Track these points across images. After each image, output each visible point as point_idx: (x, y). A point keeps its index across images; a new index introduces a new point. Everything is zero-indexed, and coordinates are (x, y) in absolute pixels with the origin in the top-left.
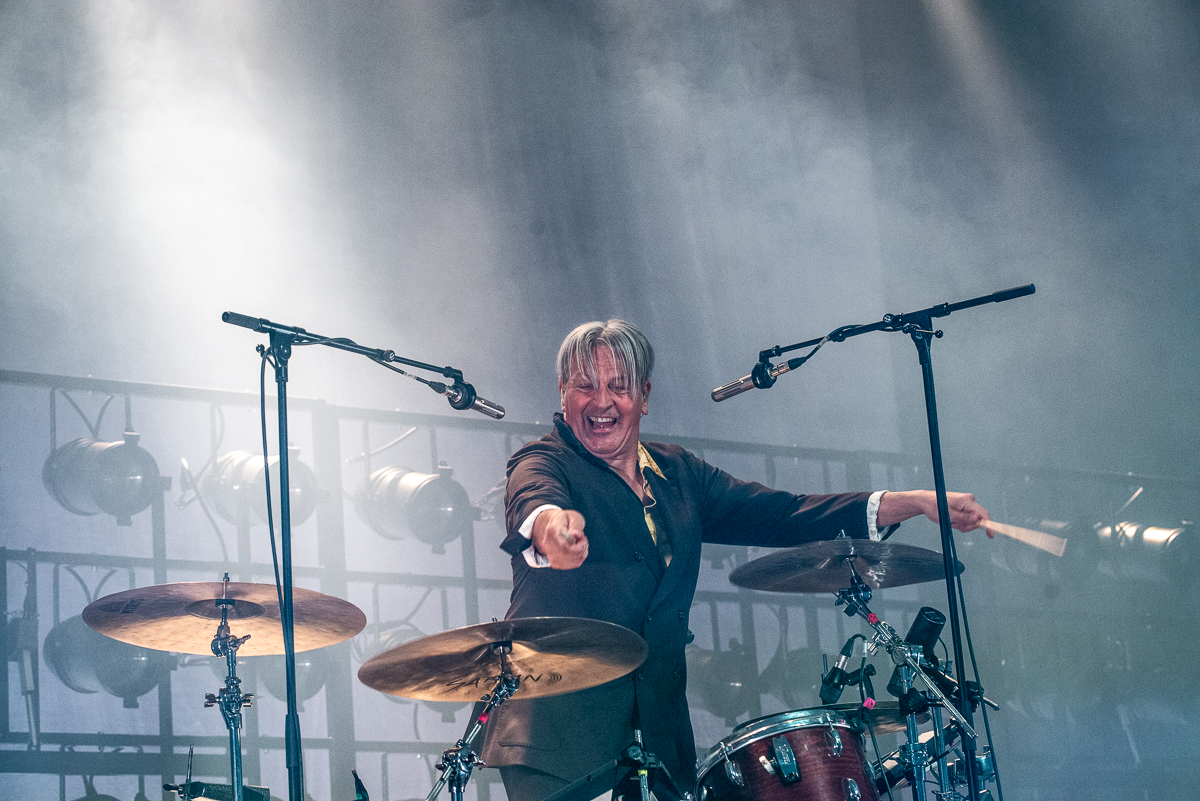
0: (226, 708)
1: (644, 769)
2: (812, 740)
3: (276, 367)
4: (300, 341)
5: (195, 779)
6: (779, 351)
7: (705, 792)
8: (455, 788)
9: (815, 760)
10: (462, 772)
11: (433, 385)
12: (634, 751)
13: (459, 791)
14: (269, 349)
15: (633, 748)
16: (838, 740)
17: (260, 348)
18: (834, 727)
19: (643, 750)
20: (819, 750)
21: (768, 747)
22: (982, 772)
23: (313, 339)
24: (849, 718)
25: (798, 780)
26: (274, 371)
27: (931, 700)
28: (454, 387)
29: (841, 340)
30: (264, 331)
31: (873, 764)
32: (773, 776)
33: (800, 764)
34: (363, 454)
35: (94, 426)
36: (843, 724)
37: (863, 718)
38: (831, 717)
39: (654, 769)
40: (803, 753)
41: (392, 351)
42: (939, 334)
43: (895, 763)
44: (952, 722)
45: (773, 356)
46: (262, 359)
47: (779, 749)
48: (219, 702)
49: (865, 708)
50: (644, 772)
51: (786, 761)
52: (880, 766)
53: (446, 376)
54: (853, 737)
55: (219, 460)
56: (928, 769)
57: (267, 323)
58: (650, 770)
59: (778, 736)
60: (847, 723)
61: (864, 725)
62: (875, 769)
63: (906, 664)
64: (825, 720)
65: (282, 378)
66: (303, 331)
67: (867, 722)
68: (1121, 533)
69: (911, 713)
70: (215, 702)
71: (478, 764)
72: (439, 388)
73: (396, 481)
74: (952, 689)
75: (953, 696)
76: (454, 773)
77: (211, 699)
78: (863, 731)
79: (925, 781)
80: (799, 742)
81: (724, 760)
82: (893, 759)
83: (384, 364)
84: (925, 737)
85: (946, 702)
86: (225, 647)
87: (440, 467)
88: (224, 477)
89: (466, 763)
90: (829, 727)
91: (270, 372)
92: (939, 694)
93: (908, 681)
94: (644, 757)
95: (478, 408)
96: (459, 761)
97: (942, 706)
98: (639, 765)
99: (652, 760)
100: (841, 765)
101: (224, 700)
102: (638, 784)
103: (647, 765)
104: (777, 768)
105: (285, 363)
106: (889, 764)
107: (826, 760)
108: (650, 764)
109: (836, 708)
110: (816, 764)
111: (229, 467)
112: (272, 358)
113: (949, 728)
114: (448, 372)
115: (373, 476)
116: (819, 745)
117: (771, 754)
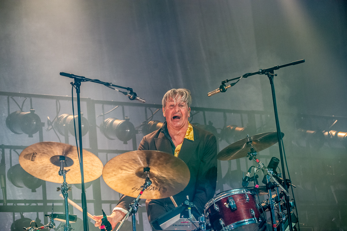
0: (63, 192)
1: (190, 207)
2: (240, 198)
3: (76, 88)
4: (83, 80)
5: (54, 213)
6: (228, 81)
7: (208, 214)
8: (133, 214)
9: (241, 203)
10: (135, 209)
11: (123, 93)
12: (187, 202)
13: (134, 215)
14: (74, 83)
15: (186, 201)
16: (248, 197)
17: (72, 83)
18: (247, 194)
19: (189, 202)
20: (242, 200)
21: (227, 200)
22: (291, 206)
23: (87, 80)
24: (251, 191)
25: (236, 210)
26: (76, 90)
27: (275, 185)
28: (130, 93)
29: (246, 77)
30: (72, 78)
31: (258, 204)
32: (228, 209)
33: (236, 205)
34: (102, 114)
35: (21, 107)
36: (249, 193)
37: (255, 190)
38: (246, 191)
39: (193, 207)
40: (237, 202)
41: (111, 83)
42: (276, 75)
43: (265, 204)
44: (282, 192)
45: (226, 82)
46: (72, 86)
47: (230, 200)
48: (61, 190)
49: (256, 188)
50: (190, 208)
51: (232, 204)
52: (260, 205)
53: (128, 90)
54: (252, 197)
55: (59, 117)
56: (275, 206)
57: (73, 75)
58: (192, 208)
59: (230, 196)
60: (251, 192)
61: (256, 193)
62: (259, 206)
63: (268, 174)
64: (244, 192)
65: (78, 92)
66: (84, 78)
67: (256, 192)
68: (331, 134)
69: (270, 189)
70: (60, 190)
71: (140, 207)
72: (125, 94)
73: (112, 122)
74: (282, 182)
75: (282, 184)
76: (133, 209)
77: (59, 189)
78: (255, 195)
79: (274, 209)
80: (236, 198)
81: (214, 204)
82: (264, 203)
83: (109, 87)
84: (274, 196)
85: (280, 186)
86: (62, 173)
87: (126, 118)
88: (60, 122)
89: (136, 206)
90: (245, 194)
91: (75, 90)
92: (278, 183)
93: (268, 179)
94: (190, 204)
95: (138, 99)
96: (134, 206)
97: (279, 187)
98: (188, 206)
99: (192, 204)
100: (249, 205)
101: (63, 189)
102: (188, 212)
103: (190, 206)
104: (230, 206)
105: (79, 87)
106: (263, 204)
107: (244, 204)
108: (191, 206)
109: (247, 188)
110: (241, 205)
111: (62, 119)
112: (75, 86)
113: (281, 193)
114: (128, 89)
115: (105, 121)
116: (242, 199)
117: (228, 202)
